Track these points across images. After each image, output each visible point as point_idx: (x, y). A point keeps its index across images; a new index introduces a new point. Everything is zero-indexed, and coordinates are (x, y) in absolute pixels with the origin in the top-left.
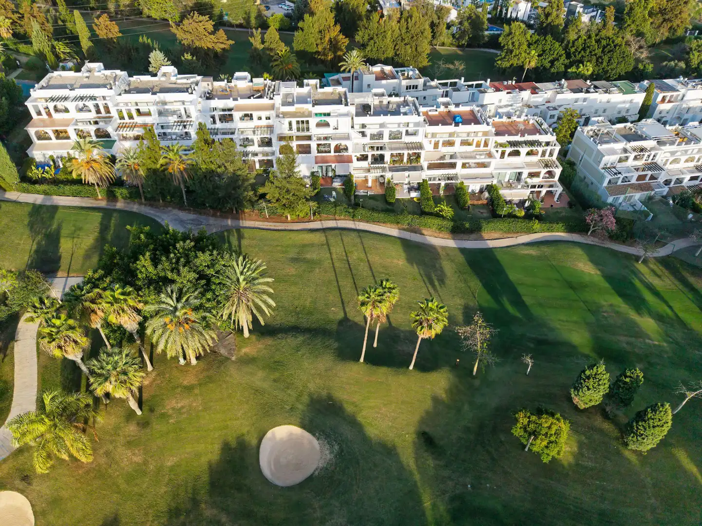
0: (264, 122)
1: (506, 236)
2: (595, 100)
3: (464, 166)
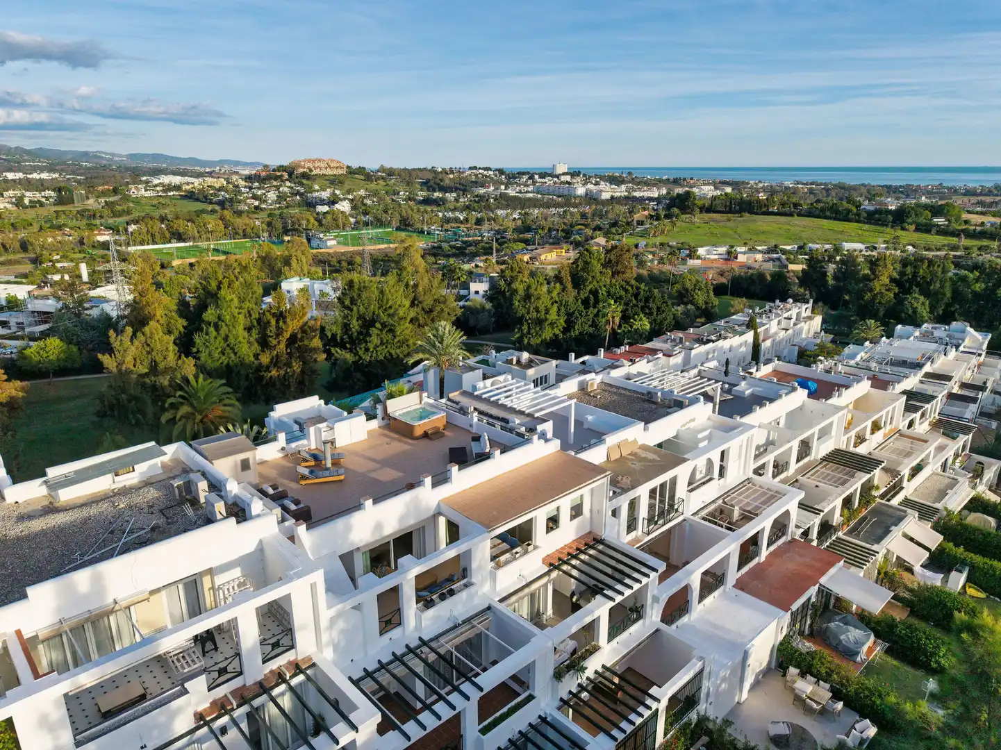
0: (568, 533)
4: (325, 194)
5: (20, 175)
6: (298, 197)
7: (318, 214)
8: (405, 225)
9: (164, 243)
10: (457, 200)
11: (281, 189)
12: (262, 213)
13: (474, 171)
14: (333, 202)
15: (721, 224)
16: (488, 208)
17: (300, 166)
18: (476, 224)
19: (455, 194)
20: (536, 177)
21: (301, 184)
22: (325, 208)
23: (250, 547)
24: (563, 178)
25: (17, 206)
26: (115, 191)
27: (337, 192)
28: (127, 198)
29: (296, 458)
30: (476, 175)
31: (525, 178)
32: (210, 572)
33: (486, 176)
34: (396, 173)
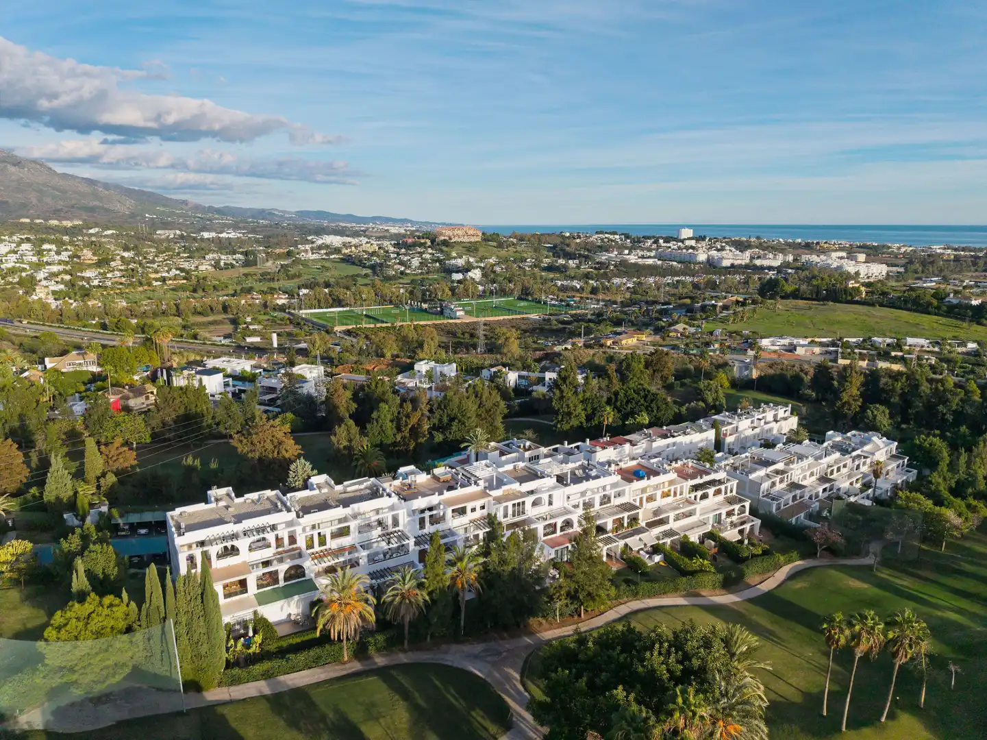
0: (479, 514)
1: (767, 576)
2: (681, 443)
3: (677, 518)
4: (460, 262)
5: (213, 235)
6: (438, 264)
7: (453, 282)
8: (525, 294)
9: (327, 308)
10: (578, 267)
11: (424, 256)
12: (405, 277)
13: (600, 235)
14: (466, 269)
15: (803, 312)
16: (605, 276)
17: (442, 234)
18: (592, 293)
19: (577, 261)
20: (661, 241)
21: (442, 251)
22: (458, 276)
23: (391, 504)
24: (688, 243)
25: (215, 268)
26: (289, 254)
27: (471, 260)
28: (297, 262)
29: (403, 484)
30: (602, 240)
31: (650, 242)
32: (382, 509)
33: (612, 241)
34: (526, 239)
